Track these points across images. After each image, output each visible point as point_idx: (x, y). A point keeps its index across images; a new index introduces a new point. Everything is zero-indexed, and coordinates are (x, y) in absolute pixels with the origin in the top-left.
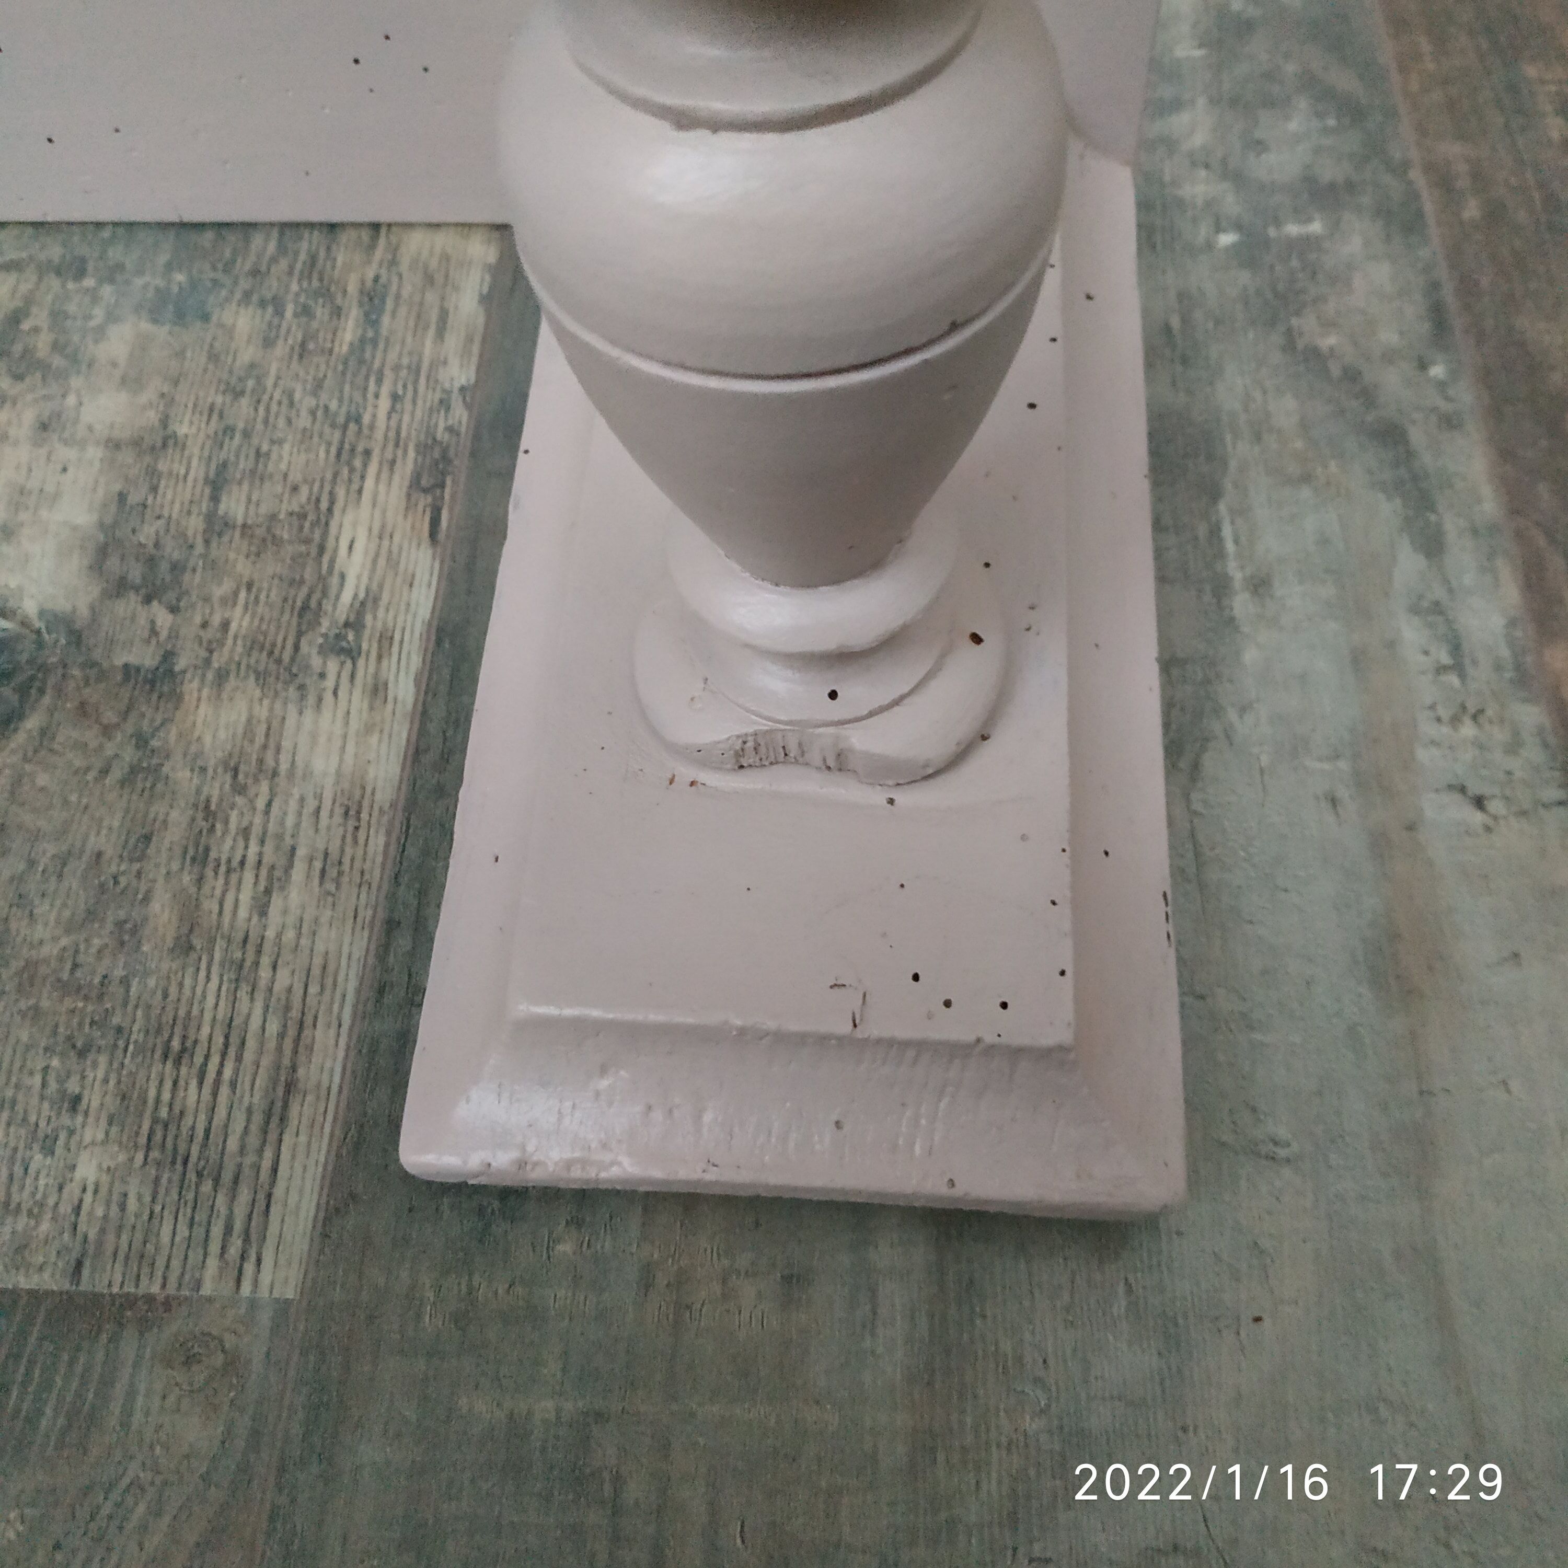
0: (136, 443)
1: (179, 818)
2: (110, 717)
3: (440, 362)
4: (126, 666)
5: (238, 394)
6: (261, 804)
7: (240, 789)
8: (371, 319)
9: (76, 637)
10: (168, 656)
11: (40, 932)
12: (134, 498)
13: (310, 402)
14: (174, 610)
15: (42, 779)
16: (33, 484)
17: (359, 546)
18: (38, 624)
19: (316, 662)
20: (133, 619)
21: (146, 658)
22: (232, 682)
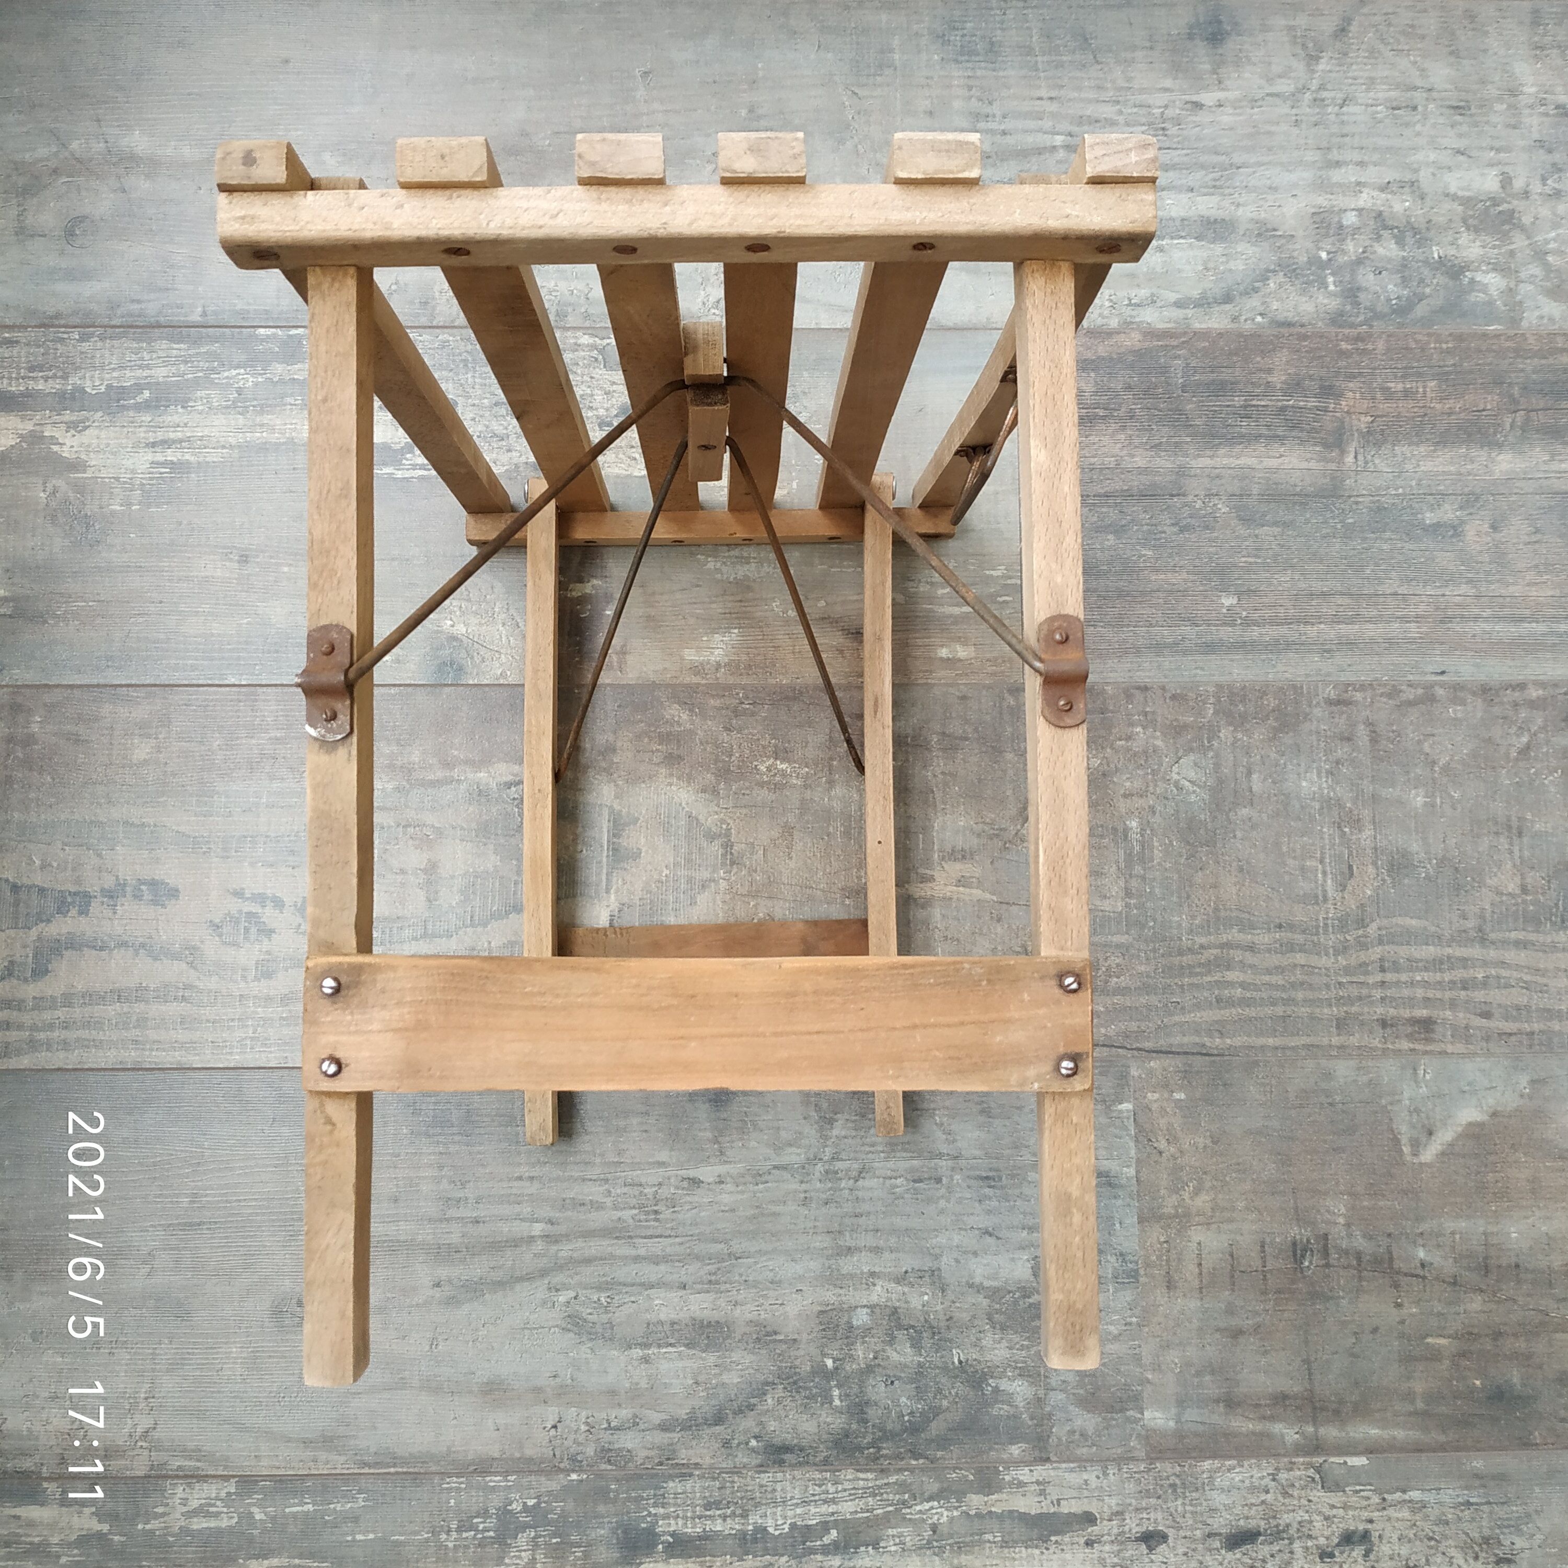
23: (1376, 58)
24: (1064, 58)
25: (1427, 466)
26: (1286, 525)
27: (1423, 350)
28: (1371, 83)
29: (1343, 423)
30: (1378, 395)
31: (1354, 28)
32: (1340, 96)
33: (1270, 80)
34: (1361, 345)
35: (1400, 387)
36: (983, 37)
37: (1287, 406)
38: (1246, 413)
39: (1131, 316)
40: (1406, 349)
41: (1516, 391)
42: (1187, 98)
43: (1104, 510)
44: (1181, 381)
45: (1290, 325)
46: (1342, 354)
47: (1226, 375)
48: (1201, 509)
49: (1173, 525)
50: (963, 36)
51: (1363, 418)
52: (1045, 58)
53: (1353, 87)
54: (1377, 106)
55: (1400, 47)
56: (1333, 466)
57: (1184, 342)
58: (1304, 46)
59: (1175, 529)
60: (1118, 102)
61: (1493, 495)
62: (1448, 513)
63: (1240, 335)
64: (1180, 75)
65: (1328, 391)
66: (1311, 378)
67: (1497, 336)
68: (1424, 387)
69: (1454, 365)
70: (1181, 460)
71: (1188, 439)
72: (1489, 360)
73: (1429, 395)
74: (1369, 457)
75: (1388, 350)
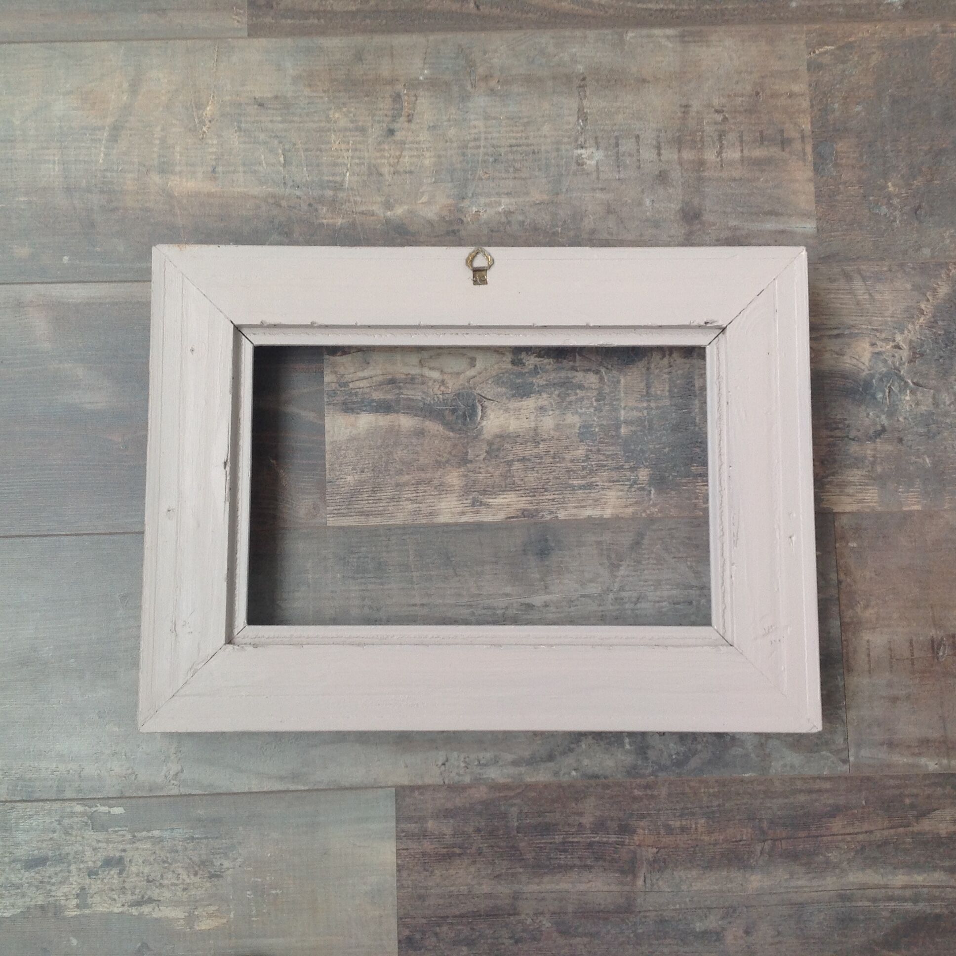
0: (537, 435)
1: (429, 475)
2: (454, 452)
3: (566, 509)
4: (468, 452)
5: (554, 458)
6: (433, 493)
7: (435, 488)
8: (581, 487)
9: (476, 437)
10: (471, 462)
11: (399, 452)
12: (518, 439)
13: (551, 477)
14: (484, 459)
15: (436, 442)
16: (522, 411)
17: (505, 500)
18: (479, 427)
19: (471, 497)
20: (481, 450)
21: (470, 456)
22: (464, 479)
23: (662, 564)
24: (432, 573)
25: (697, 886)
26: (591, 935)
27: (695, 794)
28: (658, 584)
29: (634, 853)
30: (662, 832)
31: (646, 541)
32: (635, 595)
33: (583, 584)
34: (649, 792)
35: (678, 824)
36: (373, 559)
37: (594, 842)
38: (564, 847)
39: (480, 774)
40: (683, 794)
41: (765, 825)
42: (522, 600)
43: (459, 927)
44: (516, 824)
45: (597, 777)
46: (635, 799)
47: (549, 818)
48: (530, 925)
49: (510, 938)
50: (359, 558)
51: (650, 849)
52: (418, 574)
53: (645, 588)
54: (662, 602)
55: (680, 555)
56: (627, 888)
57: (519, 793)
58: (609, 557)
59: (512, 941)
60: (471, 606)
61: (747, 907)
62: (712, 922)
63: (560, 786)
64: (517, 583)
65: (625, 829)
66: (612, 819)
67: (751, 781)
68: (696, 824)
69: (719, 805)
70: (516, 887)
71: (521, 870)
72: (745, 801)
73: (700, 830)
74: (655, 881)
75: (670, 795)
